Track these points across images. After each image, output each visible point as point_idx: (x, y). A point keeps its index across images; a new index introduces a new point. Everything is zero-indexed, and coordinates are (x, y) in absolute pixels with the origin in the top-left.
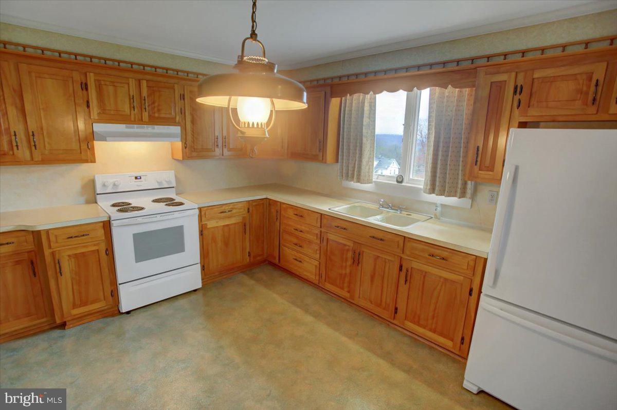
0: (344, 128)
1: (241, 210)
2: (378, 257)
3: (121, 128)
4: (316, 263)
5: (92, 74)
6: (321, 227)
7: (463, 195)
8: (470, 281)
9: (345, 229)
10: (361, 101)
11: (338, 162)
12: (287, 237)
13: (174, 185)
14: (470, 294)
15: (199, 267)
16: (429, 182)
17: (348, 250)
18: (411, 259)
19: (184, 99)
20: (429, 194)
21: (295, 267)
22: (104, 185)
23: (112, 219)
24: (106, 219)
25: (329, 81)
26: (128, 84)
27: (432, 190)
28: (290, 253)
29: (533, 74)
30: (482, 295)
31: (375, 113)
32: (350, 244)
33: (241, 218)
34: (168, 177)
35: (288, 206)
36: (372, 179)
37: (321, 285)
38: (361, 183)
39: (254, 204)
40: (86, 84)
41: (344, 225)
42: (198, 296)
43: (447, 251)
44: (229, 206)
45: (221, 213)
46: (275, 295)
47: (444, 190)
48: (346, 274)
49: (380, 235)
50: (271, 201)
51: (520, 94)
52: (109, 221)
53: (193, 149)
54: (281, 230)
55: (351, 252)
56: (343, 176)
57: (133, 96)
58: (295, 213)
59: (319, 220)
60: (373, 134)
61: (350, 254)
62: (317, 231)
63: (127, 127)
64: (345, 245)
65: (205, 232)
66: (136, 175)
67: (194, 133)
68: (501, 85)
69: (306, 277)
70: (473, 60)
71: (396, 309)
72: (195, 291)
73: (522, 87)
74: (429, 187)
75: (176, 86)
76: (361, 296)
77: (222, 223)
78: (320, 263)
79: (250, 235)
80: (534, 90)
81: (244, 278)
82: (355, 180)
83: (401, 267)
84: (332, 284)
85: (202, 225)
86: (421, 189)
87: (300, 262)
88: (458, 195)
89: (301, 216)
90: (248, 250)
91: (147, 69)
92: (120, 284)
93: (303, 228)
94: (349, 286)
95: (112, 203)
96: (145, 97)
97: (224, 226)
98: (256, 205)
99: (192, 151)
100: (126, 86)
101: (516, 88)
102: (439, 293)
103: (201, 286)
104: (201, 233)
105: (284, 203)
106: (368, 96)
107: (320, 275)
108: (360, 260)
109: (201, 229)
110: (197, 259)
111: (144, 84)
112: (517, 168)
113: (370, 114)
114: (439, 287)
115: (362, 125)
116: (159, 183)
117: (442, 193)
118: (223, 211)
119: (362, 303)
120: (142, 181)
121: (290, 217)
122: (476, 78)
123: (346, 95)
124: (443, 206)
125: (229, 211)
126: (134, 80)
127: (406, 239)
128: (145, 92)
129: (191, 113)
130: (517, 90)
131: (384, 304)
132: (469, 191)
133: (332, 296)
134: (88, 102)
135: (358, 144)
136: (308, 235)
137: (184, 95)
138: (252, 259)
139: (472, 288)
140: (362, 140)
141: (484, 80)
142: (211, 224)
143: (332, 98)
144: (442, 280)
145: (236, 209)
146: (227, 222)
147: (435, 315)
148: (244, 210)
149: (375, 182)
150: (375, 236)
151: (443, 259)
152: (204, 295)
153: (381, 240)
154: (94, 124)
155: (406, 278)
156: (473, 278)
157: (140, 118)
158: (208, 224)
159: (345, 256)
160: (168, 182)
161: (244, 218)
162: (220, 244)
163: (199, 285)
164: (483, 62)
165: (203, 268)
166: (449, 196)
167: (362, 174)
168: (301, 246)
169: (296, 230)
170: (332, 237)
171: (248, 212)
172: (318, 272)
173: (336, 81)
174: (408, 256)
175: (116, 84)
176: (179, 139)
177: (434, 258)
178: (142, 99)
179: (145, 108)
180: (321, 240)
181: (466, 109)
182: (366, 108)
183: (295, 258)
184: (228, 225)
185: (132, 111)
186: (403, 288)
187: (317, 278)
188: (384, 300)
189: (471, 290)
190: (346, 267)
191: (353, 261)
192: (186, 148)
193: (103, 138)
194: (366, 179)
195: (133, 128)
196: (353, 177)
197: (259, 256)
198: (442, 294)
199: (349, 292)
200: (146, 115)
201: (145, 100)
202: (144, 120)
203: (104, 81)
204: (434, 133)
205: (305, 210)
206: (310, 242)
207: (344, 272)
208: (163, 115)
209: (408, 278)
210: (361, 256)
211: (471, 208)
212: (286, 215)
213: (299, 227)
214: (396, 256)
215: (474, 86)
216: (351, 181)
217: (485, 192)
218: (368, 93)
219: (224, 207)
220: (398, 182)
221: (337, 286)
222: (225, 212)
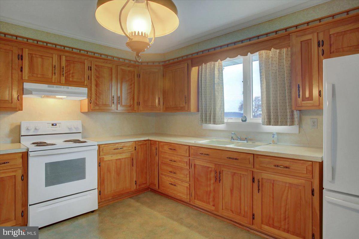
0: (201, 87)
1: (130, 148)
2: (235, 173)
3: (44, 87)
4: (187, 185)
5: (27, 50)
6: (189, 156)
7: (292, 123)
8: (311, 182)
9: (207, 155)
10: (212, 68)
11: (199, 112)
12: (164, 167)
13: (81, 131)
14: (313, 194)
15: (96, 192)
16: (266, 117)
17: (211, 171)
18: (261, 171)
19: (91, 70)
20: (267, 125)
21: (171, 191)
22: (28, 129)
23: (30, 151)
24: (25, 151)
25: (190, 56)
26: (52, 58)
27: (269, 123)
28: (167, 180)
29: (329, 32)
30: (324, 191)
31: (222, 75)
32: (212, 166)
33: (130, 154)
34: (76, 124)
35: (164, 143)
36: (224, 121)
37: (191, 203)
38: (217, 124)
39: (140, 144)
40: (22, 56)
41: (206, 151)
42: (95, 217)
43: (288, 161)
44: (121, 145)
45: (115, 149)
46: (155, 213)
47: (278, 122)
48: (210, 191)
49: (235, 156)
50: (152, 142)
51: (323, 46)
52: (28, 152)
53: (96, 104)
54: (160, 163)
55: (213, 173)
56: (203, 121)
57: (55, 65)
58: (170, 148)
59: (188, 151)
60: (222, 89)
61: (213, 174)
62: (186, 160)
63: (48, 87)
64: (209, 167)
65: (102, 164)
66: (53, 123)
67: (97, 92)
68: (308, 42)
69: (179, 198)
70: (286, 29)
71: (253, 215)
72: (93, 212)
73: (323, 41)
74: (266, 120)
75: (86, 61)
76: (224, 208)
77: (115, 157)
78: (190, 184)
79: (136, 167)
80: (332, 42)
81: (132, 202)
82: (212, 122)
83: (253, 179)
84: (200, 200)
85: (100, 158)
86: (260, 123)
87: (175, 185)
88: (288, 123)
89: (174, 150)
90: (135, 179)
91: (67, 49)
92: (30, 205)
93: (175, 158)
94: (214, 201)
95: (32, 142)
96: (63, 67)
97: (117, 160)
98: (141, 145)
99: (95, 106)
100: (51, 59)
101: (319, 42)
102: (287, 197)
103: (97, 208)
104: (99, 165)
105: (161, 142)
106: (217, 64)
107: (190, 195)
108: (221, 178)
109: (99, 161)
110: (95, 185)
111: (64, 58)
112: (333, 87)
113: (219, 76)
114: (286, 191)
115: (214, 84)
116: (70, 129)
117: (276, 124)
118: (117, 148)
119: (226, 214)
120: (57, 127)
121: (166, 152)
122: (290, 40)
123: (202, 64)
124: (278, 134)
125: (121, 148)
126: (56, 55)
127: (255, 156)
128: (64, 64)
129: (95, 80)
130: (320, 44)
131: (243, 212)
132: (296, 120)
133: (201, 211)
134: (22, 68)
135: (212, 97)
136: (180, 164)
137: (91, 67)
138: (138, 186)
139: (313, 189)
140: (215, 94)
141: (296, 41)
142: (107, 158)
143: (192, 67)
144: (287, 185)
145: (126, 147)
146: (119, 157)
147: (287, 217)
148: (132, 148)
149: (226, 123)
150: (231, 157)
151: (286, 167)
152: (99, 215)
153: (236, 159)
154: (24, 83)
155: (258, 187)
156: (312, 180)
157: (59, 80)
158: (105, 158)
159: (209, 176)
160: (77, 128)
161: (132, 154)
162: (113, 174)
163: (96, 207)
164: (294, 29)
165: (100, 193)
166: (282, 125)
167: (217, 118)
168: (175, 173)
169: (171, 160)
170: (197, 162)
171: (135, 150)
172: (188, 192)
173: (195, 55)
174: (257, 169)
175: (43, 57)
176: (86, 95)
177: (279, 168)
178: (61, 68)
179: (63, 74)
180: (190, 165)
181: (286, 64)
182: (216, 72)
183: (171, 183)
184: (119, 159)
185: (54, 76)
186: (257, 196)
187: (188, 197)
188: (242, 208)
189: (313, 191)
190: (210, 185)
191: (215, 179)
192: (90, 103)
193: (30, 92)
194: (220, 121)
195: (53, 87)
196: (210, 121)
197: (143, 184)
198: (289, 197)
199: (214, 206)
200: (63, 79)
201: (63, 69)
202: (61, 83)
203: (35, 54)
204: (265, 83)
205: (176, 145)
206: (182, 169)
207: (209, 189)
208: (75, 80)
209: (260, 188)
210: (221, 175)
211: (299, 133)
212: (164, 151)
213: (173, 158)
214: (248, 171)
215: (289, 46)
216: (209, 124)
217: (308, 120)
218: (217, 61)
219: (117, 145)
220: (242, 121)
221: (203, 201)
222: (118, 149)
